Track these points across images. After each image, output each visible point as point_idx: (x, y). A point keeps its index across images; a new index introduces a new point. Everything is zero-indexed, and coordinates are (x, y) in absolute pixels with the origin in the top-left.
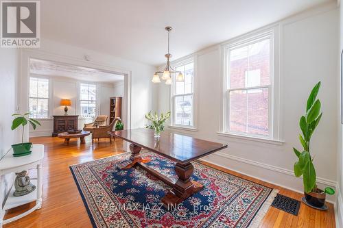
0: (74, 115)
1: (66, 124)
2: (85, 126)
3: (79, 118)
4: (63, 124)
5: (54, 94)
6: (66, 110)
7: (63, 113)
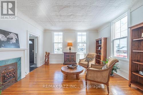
0: (74, 52)
1: (70, 58)
2: (80, 61)
3: (77, 54)
4: (68, 58)
5: (65, 40)
6: (70, 49)
7: (68, 51)
